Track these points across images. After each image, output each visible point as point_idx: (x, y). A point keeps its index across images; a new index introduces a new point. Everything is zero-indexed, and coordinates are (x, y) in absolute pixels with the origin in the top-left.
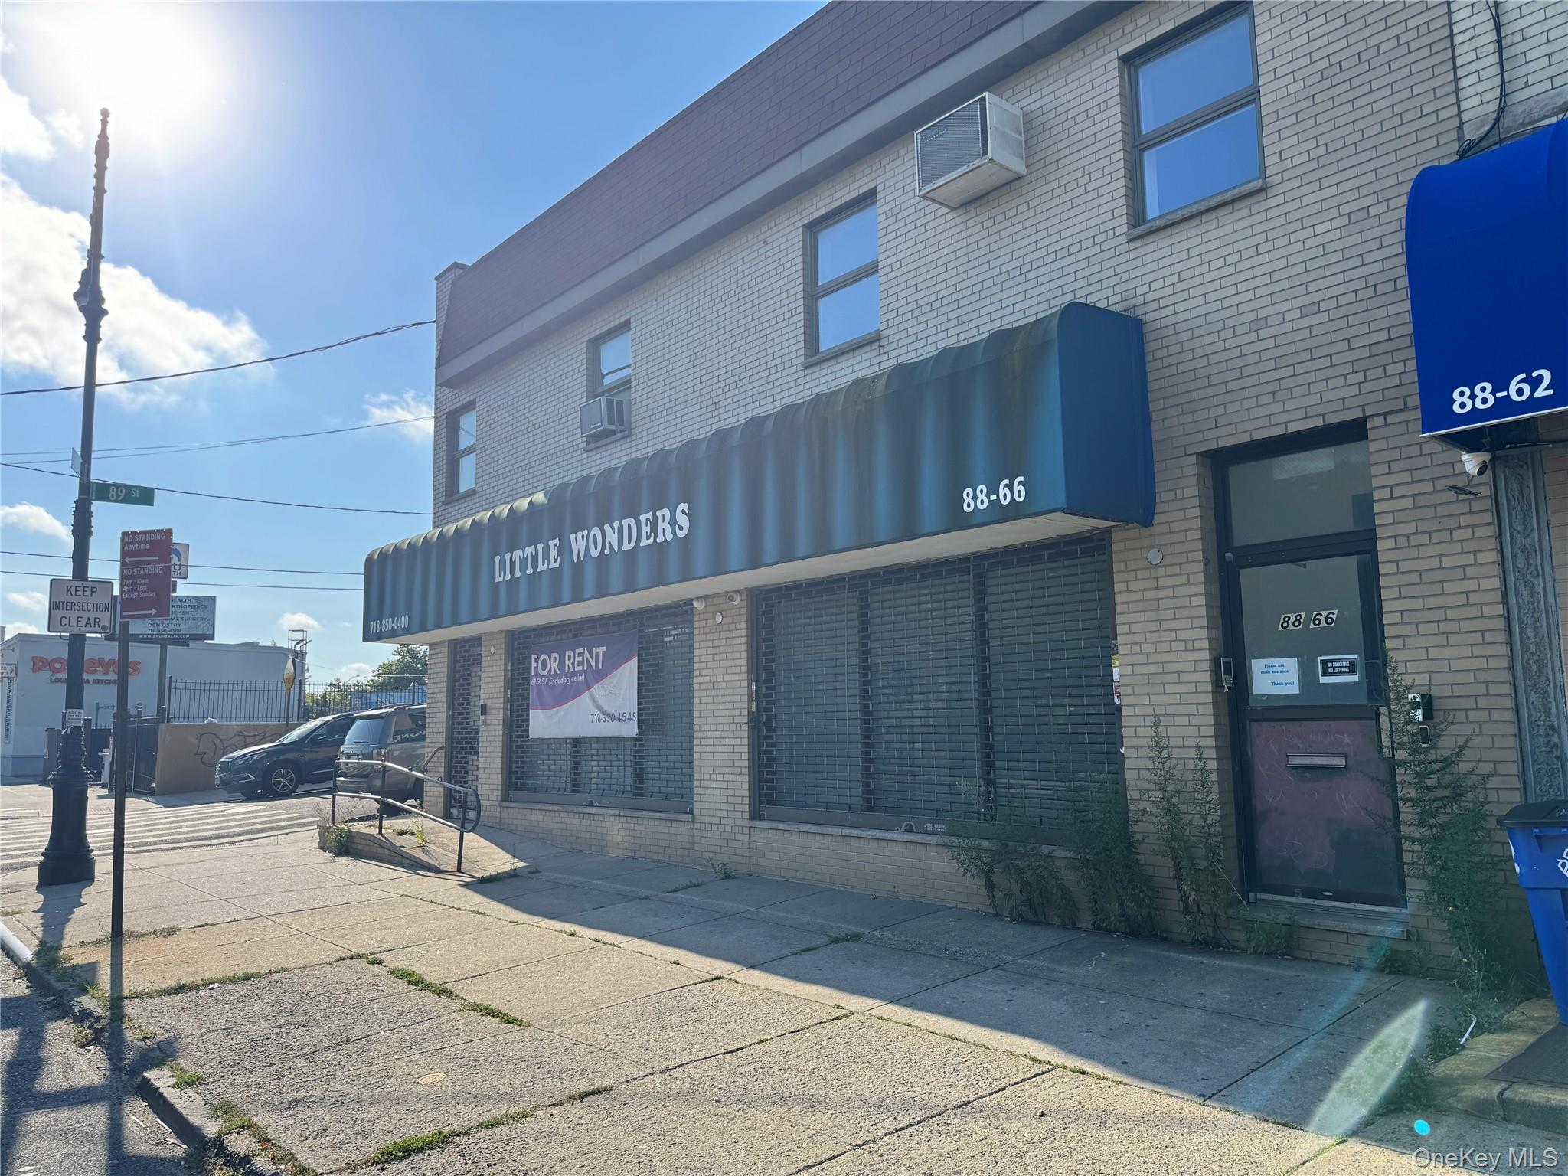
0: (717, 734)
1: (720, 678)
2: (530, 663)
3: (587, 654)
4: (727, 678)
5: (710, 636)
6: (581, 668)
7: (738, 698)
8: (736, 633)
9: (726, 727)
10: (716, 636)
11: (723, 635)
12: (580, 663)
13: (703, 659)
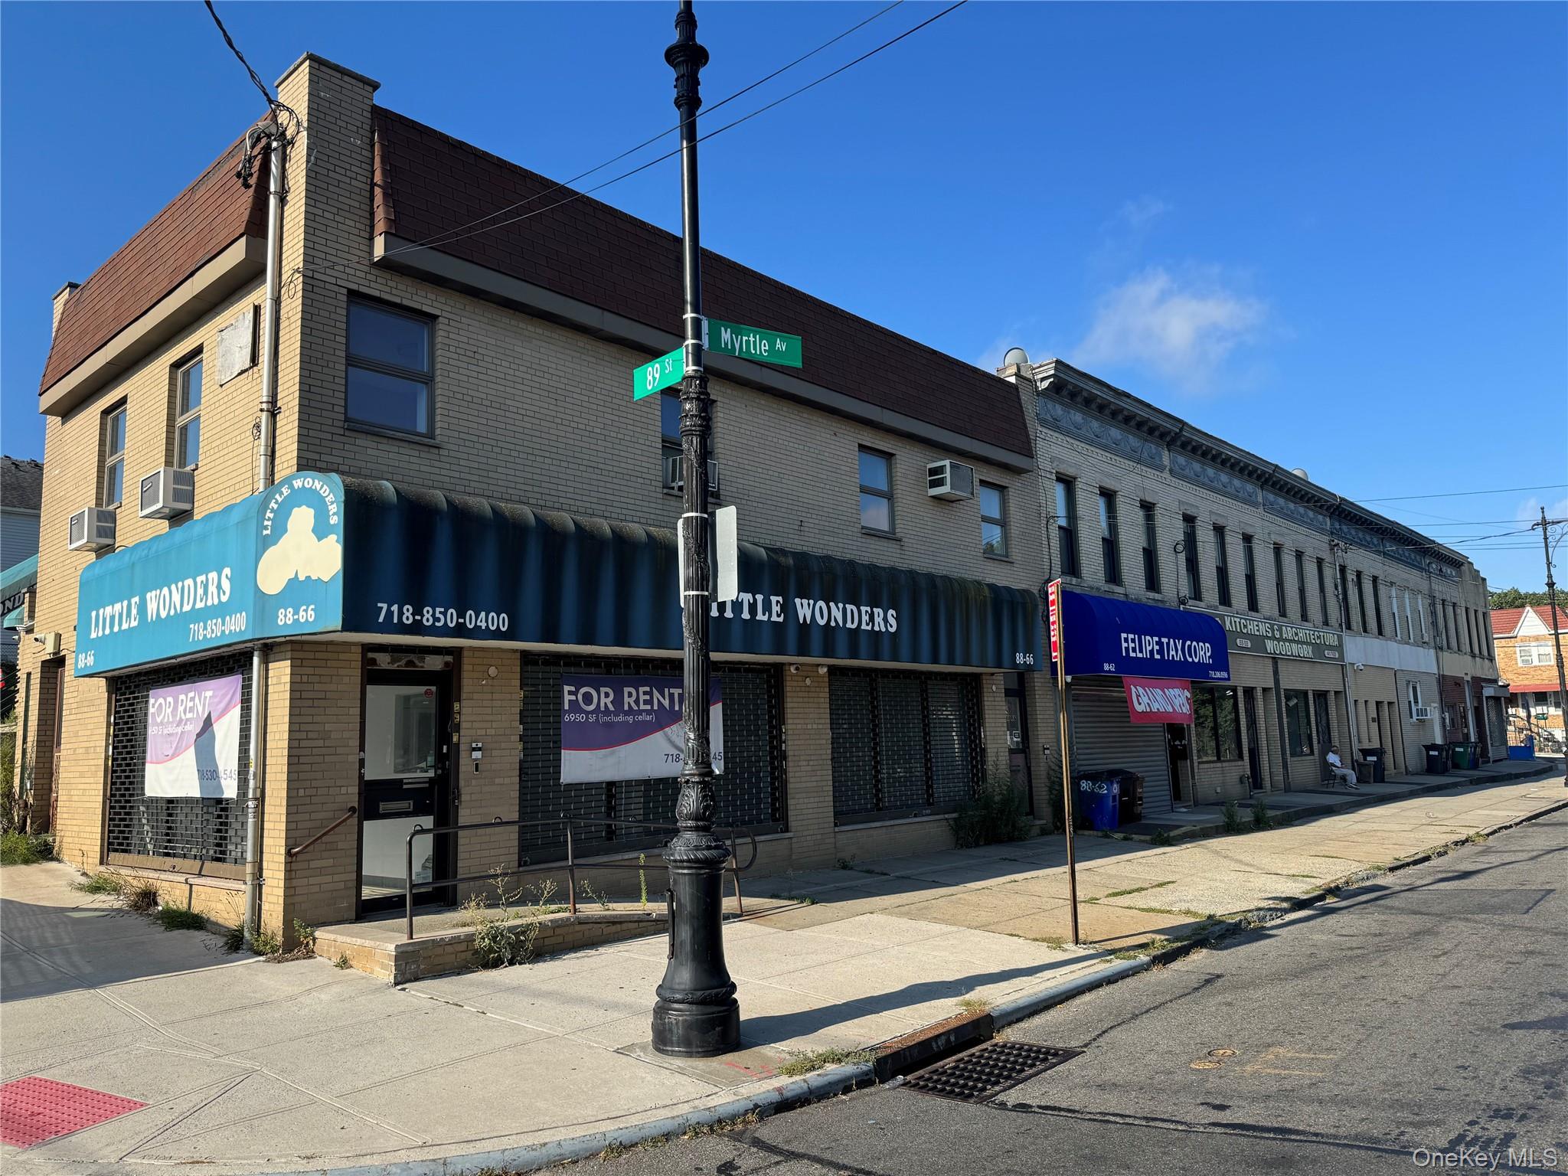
0: (809, 768)
1: (809, 726)
2: (561, 697)
3: (656, 693)
4: (815, 726)
5: (800, 694)
6: (648, 707)
7: (824, 742)
8: (821, 695)
9: (816, 763)
10: (806, 694)
11: (811, 694)
12: (649, 702)
13: (795, 711)
